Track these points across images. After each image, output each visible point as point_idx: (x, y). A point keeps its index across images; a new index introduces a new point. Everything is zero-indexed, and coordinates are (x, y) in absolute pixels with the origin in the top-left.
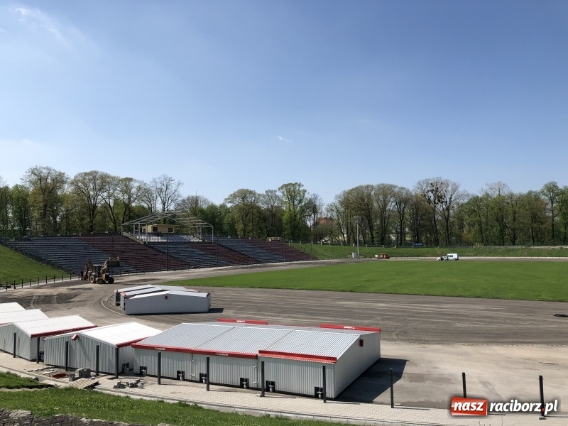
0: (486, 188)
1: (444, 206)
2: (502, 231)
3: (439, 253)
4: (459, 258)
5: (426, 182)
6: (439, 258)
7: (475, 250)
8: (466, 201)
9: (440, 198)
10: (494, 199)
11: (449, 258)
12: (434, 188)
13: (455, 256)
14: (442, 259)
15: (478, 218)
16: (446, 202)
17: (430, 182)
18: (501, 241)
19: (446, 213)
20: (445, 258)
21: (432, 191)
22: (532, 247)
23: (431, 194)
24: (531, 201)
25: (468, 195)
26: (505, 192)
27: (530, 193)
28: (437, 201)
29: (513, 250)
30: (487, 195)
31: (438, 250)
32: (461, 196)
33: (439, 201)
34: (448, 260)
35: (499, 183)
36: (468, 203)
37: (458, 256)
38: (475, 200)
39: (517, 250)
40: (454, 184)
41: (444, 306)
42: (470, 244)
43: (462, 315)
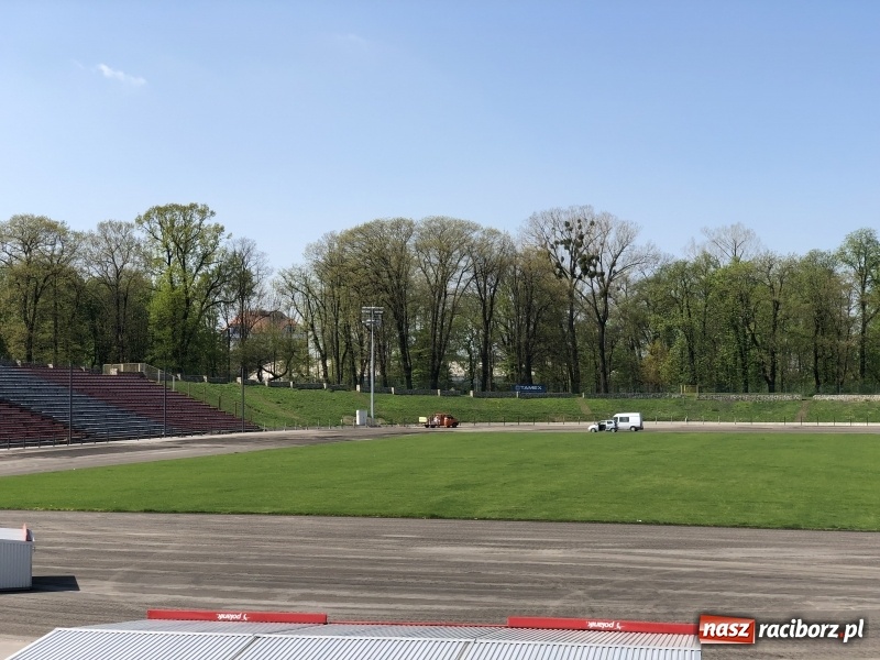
0: (702, 240)
1: (596, 286)
2: (743, 352)
3: (586, 410)
4: (647, 425)
5: (552, 217)
6: (593, 426)
7: (679, 404)
8: (649, 273)
9: (587, 263)
10: (726, 270)
11: (621, 425)
12: (573, 237)
13: (635, 419)
14: (602, 428)
15: (686, 319)
16: (602, 274)
17: (564, 218)
18: (741, 381)
19: (600, 306)
20: (609, 426)
21: (567, 243)
22: (817, 397)
23: (563, 252)
24: (814, 278)
25: (656, 258)
26: (749, 254)
27: (813, 256)
28: (578, 271)
29: (772, 405)
30: (707, 257)
31: (582, 402)
32: (637, 261)
33: (585, 271)
34: (616, 429)
35: (735, 228)
36: (657, 280)
37: (642, 419)
38: (681, 271)
39: (783, 405)
40: (623, 227)
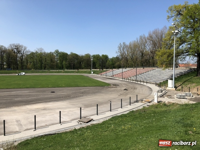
0: (36, 49)
1: (21, 55)
2: (41, 65)
3: (18, 72)
4: (25, 74)
5: (14, 45)
6: (17, 74)
7: (32, 71)
8: (29, 54)
9: (19, 52)
10: (39, 54)
11: (21, 74)
12: (17, 48)
13: (24, 73)
14: (18, 75)
15: (33, 60)
16: (22, 53)
17: (15, 45)
18: (41, 68)
19: (22, 57)
20: (20, 74)
21: (16, 49)
22: (50, 70)
23: (15, 50)
24: (50, 55)
25: (30, 51)
26: (43, 52)
27: (51, 52)
28: (18, 53)
29: (44, 71)
30: (37, 52)
31: (17, 71)
32: (28, 52)
33: (19, 53)
34: (21, 75)
35: (41, 48)
36: (30, 55)
37: (25, 73)
38: (33, 54)
39: (46, 71)
40: (25, 47)
41: (13, 92)
42: (30, 69)
43: (19, 95)
